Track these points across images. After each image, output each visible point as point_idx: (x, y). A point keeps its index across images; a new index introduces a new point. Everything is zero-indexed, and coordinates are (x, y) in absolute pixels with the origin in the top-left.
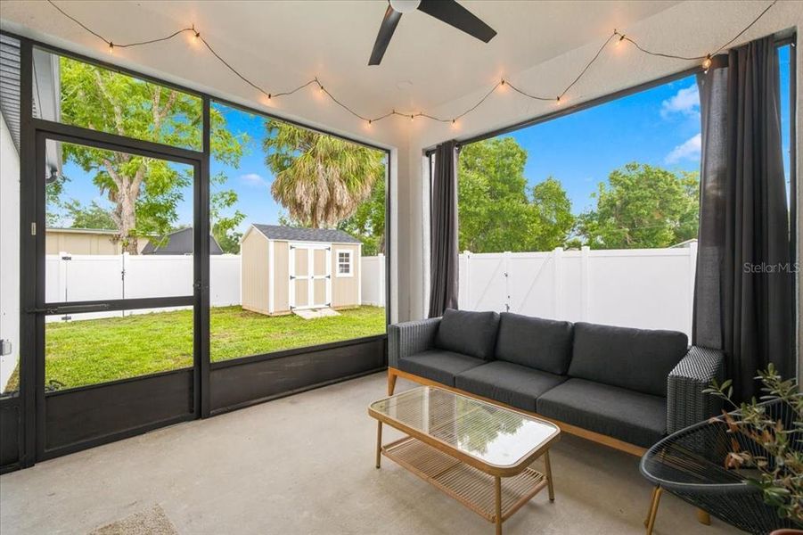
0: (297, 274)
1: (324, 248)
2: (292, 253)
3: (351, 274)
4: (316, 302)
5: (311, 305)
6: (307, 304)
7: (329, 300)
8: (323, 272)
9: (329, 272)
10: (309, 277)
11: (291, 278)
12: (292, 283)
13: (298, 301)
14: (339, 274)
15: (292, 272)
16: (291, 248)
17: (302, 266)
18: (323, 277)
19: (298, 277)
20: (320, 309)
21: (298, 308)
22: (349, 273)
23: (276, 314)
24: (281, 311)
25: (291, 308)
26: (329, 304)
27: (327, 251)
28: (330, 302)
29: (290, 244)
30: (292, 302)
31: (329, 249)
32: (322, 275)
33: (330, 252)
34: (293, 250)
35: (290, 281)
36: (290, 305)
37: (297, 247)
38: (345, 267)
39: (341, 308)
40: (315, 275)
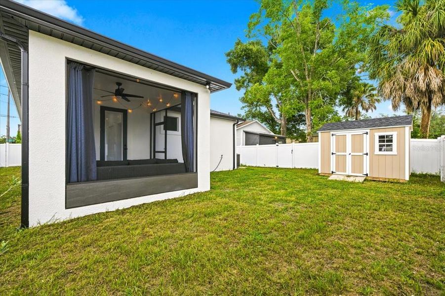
0: (338, 151)
1: (361, 133)
2: (333, 139)
4: (353, 171)
5: (349, 173)
6: (346, 172)
7: (366, 171)
8: (362, 150)
9: (367, 150)
10: (347, 154)
11: (333, 154)
12: (333, 158)
13: (337, 168)
14: (378, 152)
15: (333, 150)
16: (333, 135)
17: (341, 146)
18: (361, 154)
19: (338, 154)
20: (356, 176)
21: (337, 173)
22: (392, 151)
23: (322, 174)
24: (326, 174)
25: (333, 172)
26: (367, 175)
27: (365, 135)
28: (368, 173)
29: (331, 133)
30: (333, 168)
31: (367, 133)
32: (360, 152)
33: (368, 136)
34: (334, 136)
35: (332, 156)
36: (332, 170)
37: (337, 134)
38: (387, 147)
39: (381, 180)
40: (352, 152)
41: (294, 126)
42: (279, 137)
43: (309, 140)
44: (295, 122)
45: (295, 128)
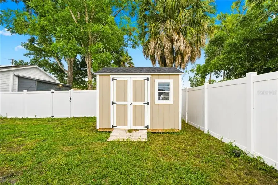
0: (118, 100)
1: (143, 79)
2: (113, 84)
3: (171, 101)
4: (135, 124)
5: (130, 126)
6: (127, 125)
7: (147, 122)
8: (143, 99)
9: (147, 99)
10: (128, 103)
11: (113, 103)
12: (113, 108)
13: (119, 123)
14: (157, 101)
15: (113, 98)
16: (113, 79)
17: (122, 94)
18: (142, 103)
19: (118, 103)
20: (138, 130)
21: (118, 127)
22: (169, 100)
23: (101, 130)
24: (105, 129)
25: (113, 127)
26: (147, 127)
27: (146, 81)
28: (149, 125)
29: (112, 76)
30: (113, 122)
31: (148, 79)
32: (141, 101)
33: (149, 82)
34: (114, 81)
35: (112, 105)
36: (112, 124)
37: (118, 79)
38: (165, 95)
39: (160, 131)
40: (133, 101)
41: (80, 78)
42: (63, 86)
43: (89, 88)
44: (81, 75)
45: (82, 80)
